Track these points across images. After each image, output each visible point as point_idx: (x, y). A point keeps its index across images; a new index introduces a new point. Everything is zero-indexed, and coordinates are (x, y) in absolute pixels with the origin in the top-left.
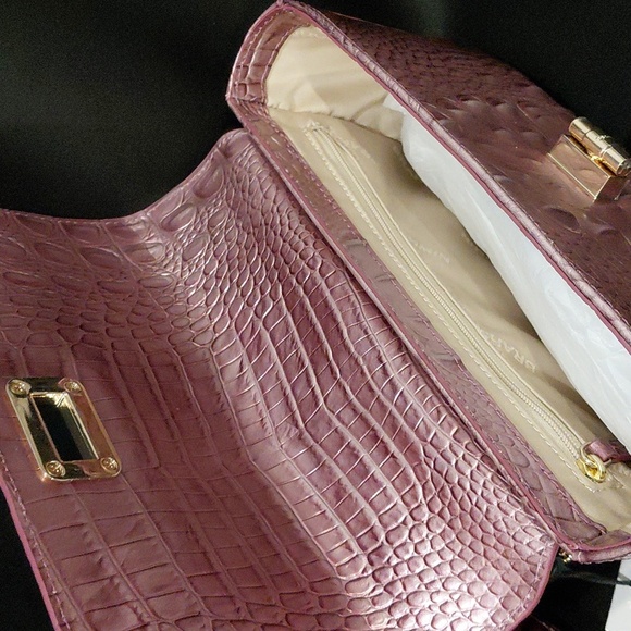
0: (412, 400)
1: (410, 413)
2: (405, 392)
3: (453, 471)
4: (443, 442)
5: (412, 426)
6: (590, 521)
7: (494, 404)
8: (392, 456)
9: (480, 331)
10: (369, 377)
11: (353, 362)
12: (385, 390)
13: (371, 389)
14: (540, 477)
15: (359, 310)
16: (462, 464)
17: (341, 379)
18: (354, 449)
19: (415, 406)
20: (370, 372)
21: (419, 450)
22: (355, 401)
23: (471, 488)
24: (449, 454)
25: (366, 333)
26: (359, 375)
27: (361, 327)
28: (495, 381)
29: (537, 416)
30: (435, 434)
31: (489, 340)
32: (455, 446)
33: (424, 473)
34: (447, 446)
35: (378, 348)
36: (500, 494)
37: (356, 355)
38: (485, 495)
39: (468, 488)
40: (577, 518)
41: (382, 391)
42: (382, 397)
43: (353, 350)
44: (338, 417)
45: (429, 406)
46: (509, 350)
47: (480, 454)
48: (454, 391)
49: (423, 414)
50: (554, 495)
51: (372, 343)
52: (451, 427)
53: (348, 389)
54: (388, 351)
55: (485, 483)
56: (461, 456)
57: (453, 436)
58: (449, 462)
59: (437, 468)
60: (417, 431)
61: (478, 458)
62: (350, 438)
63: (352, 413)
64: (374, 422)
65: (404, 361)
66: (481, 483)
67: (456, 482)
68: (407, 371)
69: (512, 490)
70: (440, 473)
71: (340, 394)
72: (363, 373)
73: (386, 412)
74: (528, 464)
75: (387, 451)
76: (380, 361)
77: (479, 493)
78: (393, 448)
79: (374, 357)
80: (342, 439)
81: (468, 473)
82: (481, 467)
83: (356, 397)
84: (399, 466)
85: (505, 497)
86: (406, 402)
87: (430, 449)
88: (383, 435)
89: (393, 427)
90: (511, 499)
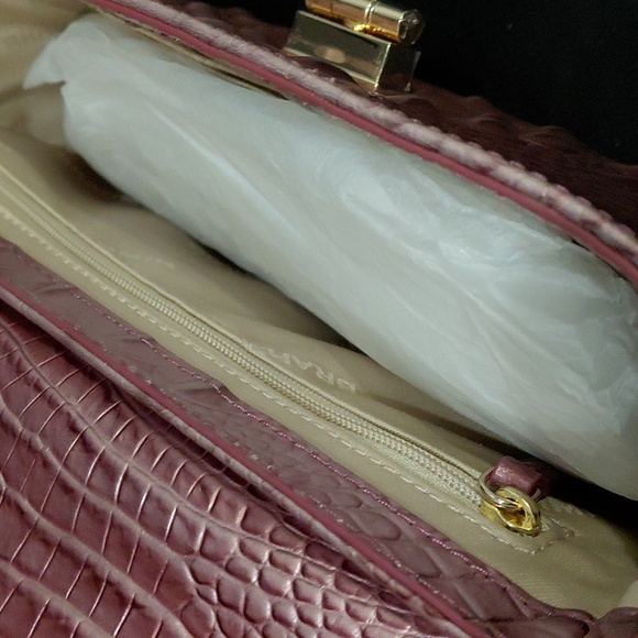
0: (149, 482)
1: (150, 508)
2: (133, 473)
3: (258, 594)
4: (225, 543)
5: (159, 532)
6: (553, 609)
7: (305, 444)
8: (135, 605)
9: (249, 347)
10: (59, 467)
11: (24, 450)
12: (93, 481)
13: (67, 490)
14: (430, 551)
15: (18, 355)
16: (272, 575)
17: (10, 491)
18: (58, 617)
19: (157, 492)
20: (59, 456)
21: (180, 573)
22: (44, 523)
23: (301, 617)
24: (243, 562)
25: (38, 388)
26: (40, 471)
27: (27, 381)
28: (296, 410)
29: (386, 451)
30: (207, 533)
31: (269, 356)
32: (249, 544)
33: (203, 617)
34: (234, 547)
35: (67, 408)
36: (361, 611)
37: (27, 434)
38: (332, 622)
39: (294, 619)
40: (526, 612)
41: (89, 485)
42: (92, 497)
43: (19, 427)
44: (17, 564)
45: (182, 482)
46: (306, 366)
47: (301, 545)
48: (223, 435)
49: (175, 502)
50: (467, 577)
51: (52, 403)
52: (233, 509)
53: (25, 504)
54: (85, 408)
55: (325, 599)
56: (266, 557)
57: (243, 524)
58: (246, 580)
59: (226, 598)
60: (170, 540)
61: (300, 552)
62: (47, 597)
63: (41, 548)
64: (85, 551)
65: (120, 416)
66: (319, 599)
67: (268, 613)
68: (127, 434)
69: (383, 595)
70: (232, 607)
71: (13, 519)
72: (46, 464)
73: (103, 522)
74: (399, 533)
75: (121, 599)
76: (73, 429)
77: (319, 622)
78: (133, 589)
79: (60, 426)
80: (33, 604)
81: (287, 587)
82: (311, 570)
83: (44, 513)
84: (150, 621)
85: (372, 615)
86: (137, 491)
87: (204, 565)
88: (109, 570)
89: (124, 547)
90: (386, 616)
